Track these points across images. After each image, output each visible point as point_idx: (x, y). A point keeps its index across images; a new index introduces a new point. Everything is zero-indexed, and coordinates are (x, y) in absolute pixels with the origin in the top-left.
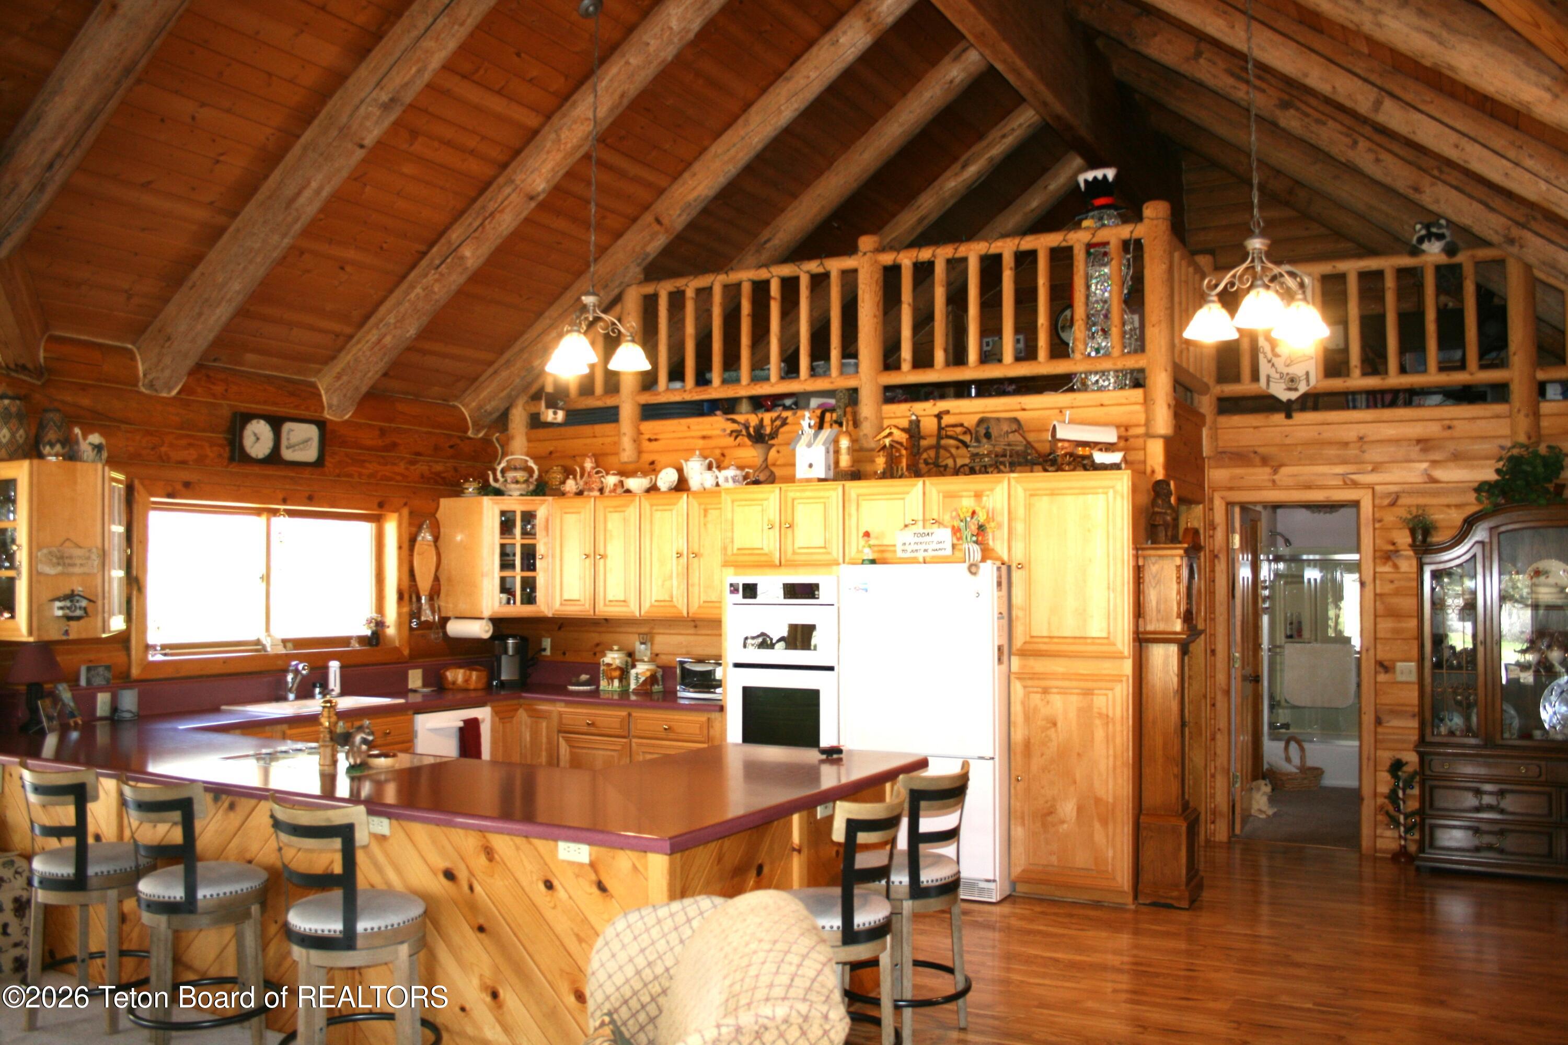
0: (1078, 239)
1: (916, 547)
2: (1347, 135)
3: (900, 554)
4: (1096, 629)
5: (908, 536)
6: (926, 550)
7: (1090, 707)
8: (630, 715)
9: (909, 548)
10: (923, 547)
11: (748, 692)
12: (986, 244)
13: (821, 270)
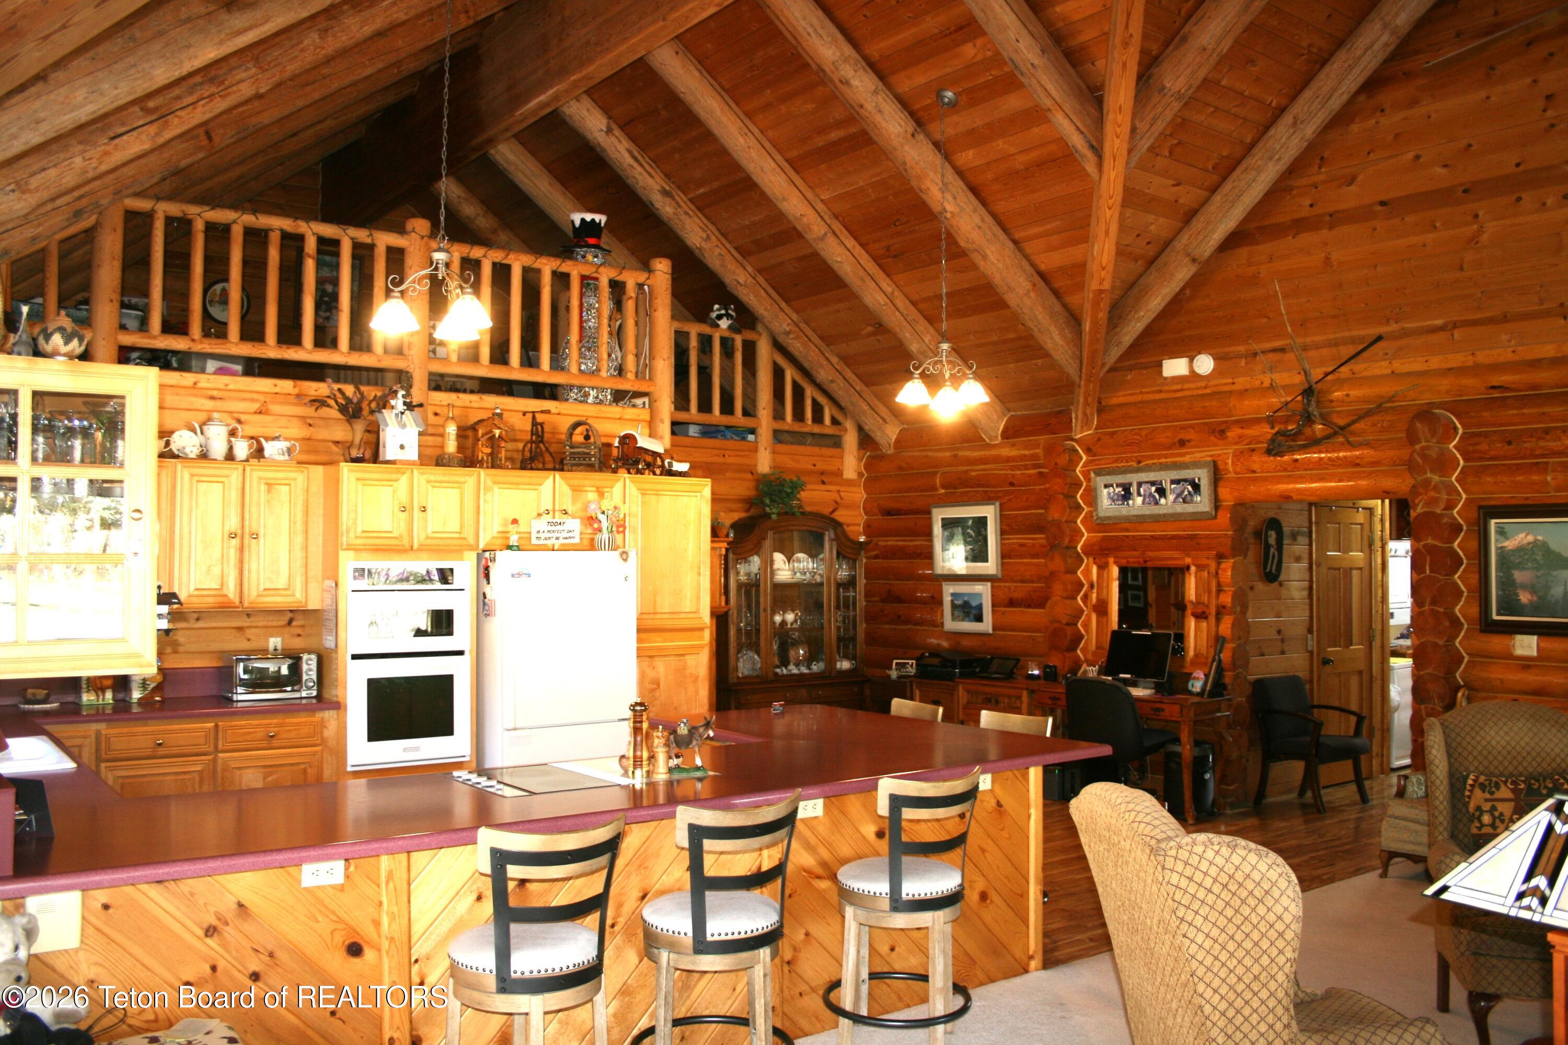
0: (574, 270)
1: (549, 535)
2: (704, 231)
3: (534, 541)
4: (687, 606)
5: (541, 524)
6: (557, 538)
7: (685, 667)
8: (217, 726)
9: (543, 536)
10: (555, 535)
11: (373, 684)
12: (533, 258)
13: (369, 241)
